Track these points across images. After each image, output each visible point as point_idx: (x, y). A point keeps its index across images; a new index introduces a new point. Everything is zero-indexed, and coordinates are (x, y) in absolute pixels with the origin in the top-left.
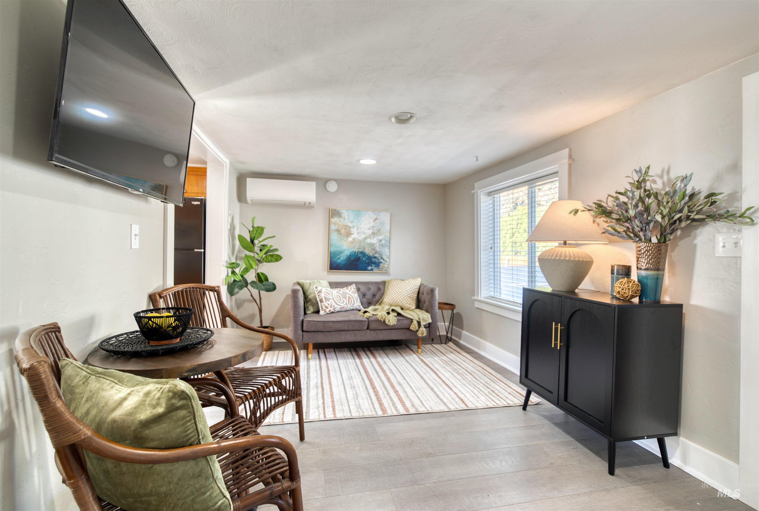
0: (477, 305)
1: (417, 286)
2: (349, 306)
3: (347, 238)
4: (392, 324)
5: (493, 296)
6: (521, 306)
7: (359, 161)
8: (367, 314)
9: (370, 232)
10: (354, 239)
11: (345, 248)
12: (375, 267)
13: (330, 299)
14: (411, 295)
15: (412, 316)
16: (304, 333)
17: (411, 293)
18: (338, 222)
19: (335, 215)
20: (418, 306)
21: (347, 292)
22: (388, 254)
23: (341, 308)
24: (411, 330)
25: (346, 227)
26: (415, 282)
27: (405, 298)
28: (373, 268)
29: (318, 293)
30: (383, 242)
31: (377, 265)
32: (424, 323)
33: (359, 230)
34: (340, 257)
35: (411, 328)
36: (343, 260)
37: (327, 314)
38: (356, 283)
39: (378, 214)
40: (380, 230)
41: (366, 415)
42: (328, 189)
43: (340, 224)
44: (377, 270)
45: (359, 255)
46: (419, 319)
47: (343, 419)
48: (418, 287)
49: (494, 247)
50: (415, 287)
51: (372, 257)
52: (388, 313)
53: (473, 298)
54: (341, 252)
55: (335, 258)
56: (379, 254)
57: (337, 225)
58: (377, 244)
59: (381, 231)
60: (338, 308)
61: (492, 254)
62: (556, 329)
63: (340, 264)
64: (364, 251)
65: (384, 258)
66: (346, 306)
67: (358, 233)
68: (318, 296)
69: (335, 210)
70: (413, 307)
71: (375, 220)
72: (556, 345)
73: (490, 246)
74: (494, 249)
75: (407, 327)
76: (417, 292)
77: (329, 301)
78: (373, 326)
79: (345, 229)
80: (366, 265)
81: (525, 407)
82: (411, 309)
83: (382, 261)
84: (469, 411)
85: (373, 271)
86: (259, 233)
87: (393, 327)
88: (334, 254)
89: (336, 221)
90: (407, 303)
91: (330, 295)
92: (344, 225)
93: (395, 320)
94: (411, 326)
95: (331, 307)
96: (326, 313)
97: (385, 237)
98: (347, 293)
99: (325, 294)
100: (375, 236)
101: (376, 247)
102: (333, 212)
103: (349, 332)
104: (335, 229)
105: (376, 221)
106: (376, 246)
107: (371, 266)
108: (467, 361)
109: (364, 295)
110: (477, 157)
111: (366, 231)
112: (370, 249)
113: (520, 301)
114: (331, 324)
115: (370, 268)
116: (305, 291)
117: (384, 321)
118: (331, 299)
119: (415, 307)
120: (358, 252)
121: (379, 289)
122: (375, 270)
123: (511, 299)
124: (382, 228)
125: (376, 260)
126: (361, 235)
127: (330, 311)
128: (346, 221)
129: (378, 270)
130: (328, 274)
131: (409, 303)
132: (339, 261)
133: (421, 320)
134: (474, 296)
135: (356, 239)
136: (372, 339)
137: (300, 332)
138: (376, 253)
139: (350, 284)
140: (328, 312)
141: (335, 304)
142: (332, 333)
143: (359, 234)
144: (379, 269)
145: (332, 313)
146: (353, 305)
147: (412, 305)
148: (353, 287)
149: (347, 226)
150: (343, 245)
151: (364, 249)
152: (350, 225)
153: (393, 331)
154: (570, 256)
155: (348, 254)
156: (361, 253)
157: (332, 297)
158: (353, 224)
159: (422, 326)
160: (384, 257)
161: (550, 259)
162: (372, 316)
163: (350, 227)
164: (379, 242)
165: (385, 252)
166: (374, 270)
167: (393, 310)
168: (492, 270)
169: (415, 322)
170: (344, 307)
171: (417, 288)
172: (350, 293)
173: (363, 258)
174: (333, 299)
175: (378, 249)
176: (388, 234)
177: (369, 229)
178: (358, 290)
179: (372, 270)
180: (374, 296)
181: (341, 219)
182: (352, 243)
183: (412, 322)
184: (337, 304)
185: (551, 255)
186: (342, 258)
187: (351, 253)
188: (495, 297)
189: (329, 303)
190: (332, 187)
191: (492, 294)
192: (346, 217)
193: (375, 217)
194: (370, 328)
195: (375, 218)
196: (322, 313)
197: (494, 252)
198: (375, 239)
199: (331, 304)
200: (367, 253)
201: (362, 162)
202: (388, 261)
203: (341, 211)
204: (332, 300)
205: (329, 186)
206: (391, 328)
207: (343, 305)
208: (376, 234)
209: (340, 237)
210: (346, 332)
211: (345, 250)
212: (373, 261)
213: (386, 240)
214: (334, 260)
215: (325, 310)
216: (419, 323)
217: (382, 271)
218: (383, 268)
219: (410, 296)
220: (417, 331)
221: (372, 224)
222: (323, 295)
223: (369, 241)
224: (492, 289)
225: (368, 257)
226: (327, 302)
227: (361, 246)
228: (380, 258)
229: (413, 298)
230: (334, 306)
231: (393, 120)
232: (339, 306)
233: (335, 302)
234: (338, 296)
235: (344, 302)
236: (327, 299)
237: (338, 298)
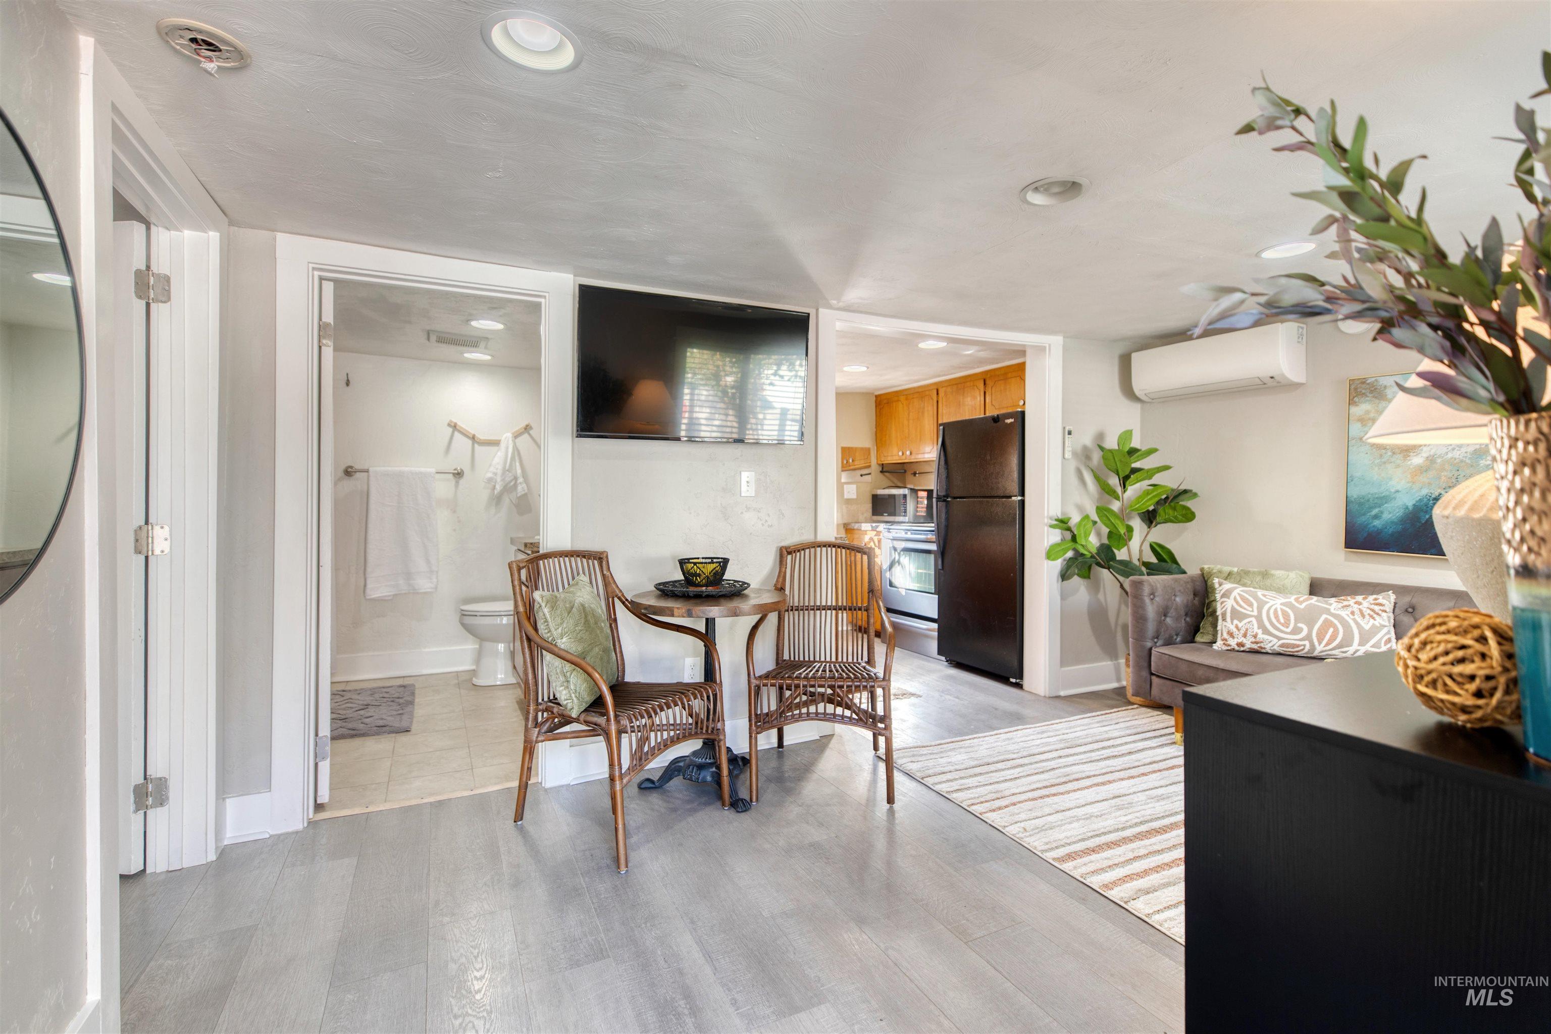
3: (1406, 456)
10: (1431, 459)
11: (1399, 487)
13: (1246, 616)
16: (1153, 678)
18: (1372, 415)
19: (1363, 395)
21: (1329, 610)
23: (1282, 646)
29: (1222, 597)
34: (1382, 512)
36: (1392, 522)
37: (1233, 651)
38: (1400, 590)
41: (1026, 842)
54: (1385, 499)
55: (1364, 514)
57: (1370, 424)
63: (1379, 532)
66: (1307, 643)
68: (1221, 605)
69: (1363, 381)
88: (1361, 504)
89: (1368, 412)
91: (1251, 605)
95: (1245, 636)
96: (1225, 648)
98: (1328, 612)
99: (1237, 603)
102: (1356, 389)
118: (1252, 616)
127: (1240, 644)
132: (1377, 523)
135: (1440, 456)
137: (1145, 673)
139: (1377, 589)
140: (1237, 648)
141: (1260, 632)
146: (1339, 646)
148: (1388, 600)
150: (1391, 479)
155: (1410, 504)
157: (1255, 613)
170: (1298, 646)
172: (1344, 613)
174: (1259, 618)
178: (1407, 610)
181: (1385, 405)
182: (1422, 469)
184: (1266, 631)
186: (1387, 517)
187: (1421, 501)
189: (1240, 625)
199: (1247, 630)
203: (1385, 381)
204: (1253, 619)
207: (1291, 639)
209: (1381, 456)
211: (1397, 491)
214: (1361, 520)
215: (1226, 640)
222: (1230, 603)
226: (1236, 622)
230: (1255, 636)
232: (1275, 640)
233: (1261, 625)
234: (1280, 613)
235: (1296, 631)
236: (1237, 615)
237: (1277, 617)
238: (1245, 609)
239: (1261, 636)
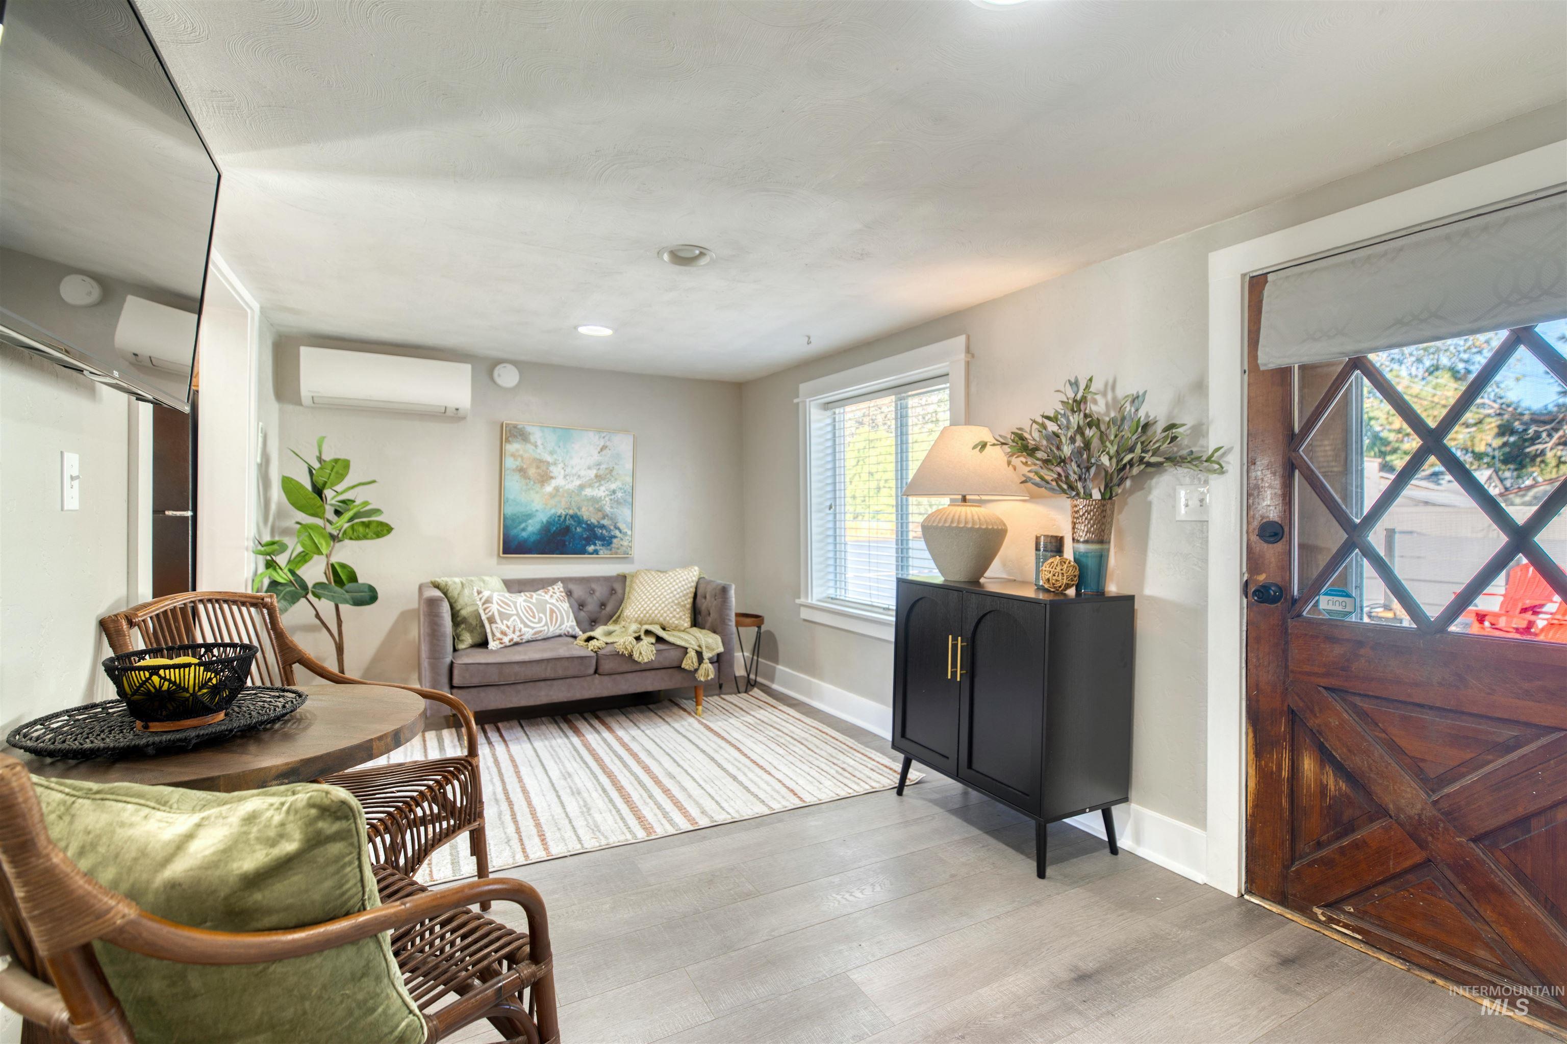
0: (805, 614)
1: (693, 581)
2: (551, 629)
3: (543, 485)
4: (646, 660)
5: (834, 596)
6: (894, 613)
7: (576, 328)
8: (593, 643)
9: (592, 473)
10: (557, 489)
11: (538, 508)
12: (603, 545)
13: (510, 615)
14: (680, 600)
15: (686, 641)
16: (456, 691)
17: (680, 597)
18: (521, 452)
19: (515, 436)
20: (696, 622)
21: (546, 601)
22: (629, 520)
23: (535, 633)
24: (684, 669)
25: (540, 463)
26: (689, 574)
27: (669, 606)
28: (598, 548)
29: (483, 604)
30: (619, 494)
31: (607, 541)
32: (710, 655)
33: (568, 470)
34: (527, 526)
35: (683, 666)
36: (534, 533)
37: (506, 647)
38: (564, 580)
39: (607, 438)
40: (611, 471)
41: (614, 843)
42: (499, 381)
43: (526, 455)
44: (606, 552)
45: (568, 522)
46: (700, 646)
47: (566, 857)
48: (694, 584)
49: (835, 506)
50: (689, 585)
51: (595, 526)
52: (638, 639)
53: (797, 601)
54: (529, 516)
55: (516, 528)
56: (611, 519)
57: (520, 459)
58: (607, 499)
59: (614, 473)
60: (528, 634)
61: (831, 518)
62: (955, 646)
63: (525, 541)
64: (579, 513)
65: (621, 528)
66: (546, 628)
67: (565, 477)
68: (485, 610)
69: (515, 427)
70: (686, 625)
71: (602, 450)
72: (954, 674)
73: (828, 503)
74: (835, 510)
75: (675, 664)
76: (692, 595)
77: (508, 620)
78: (606, 666)
79: (538, 467)
80: (584, 542)
81: (900, 790)
82: (683, 629)
83: (617, 533)
84: (807, 808)
85: (597, 554)
86: (337, 473)
87: (649, 667)
88: (513, 520)
89: (518, 450)
90: (674, 616)
91: (509, 606)
92: (535, 460)
93: (652, 651)
94: (684, 662)
95: (514, 632)
97: (623, 484)
98: (547, 602)
99: (499, 606)
100: (602, 482)
101: (605, 505)
102: (510, 431)
103: (555, 682)
104: (514, 467)
105: (604, 452)
106: (604, 502)
107: (595, 544)
108: (791, 720)
109: (581, 605)
110: (809, 338)
111: (582, 473)
112: (591, 509)
113: (892, 603)
114: (517, 668)
115: (591, 548)
116: (453, 601)
117: (631, 655)
118: (513, 615)
119: (689, 623)
120: (566, 516)
121: (613, 591)
122: (604, 552)
123: (866, 600)
124: (616, 467)
125: (604, 532)
126: (572, 481)
127: (511, 640)
128: (538, 451)
129: (609, 552)
130: (498, 564)
131: (677, 616)
132: (524, 534)
133: (704, 648)
134: (799, 598)
135: (562, 487)
136: (605, 693)
138: (604, 518)
139: (552, 582)
140: (508, 644)
141: (522, 626)
142: (520, 687)
143: (568, 477)
144: (611, 550)
145: (517, 644)
146: (560, 626)
147: (684, 620)
148: (559, 587)
149: (541, 461)
150: (533, 501)
151: (579, 509)
152: (550, 459)
153: (648, 673)
154: (974, 522)
155: (545, 520)
156: (572, 517)
157: (515, 612)
158: (555, 456)
159: (706, 661)
160: (621, 526)
161: (942, 526)
162: (604, 645)
163: (548, 463)
164: (611, 495)
165: (623, 515)
166: (601, 552)
167: (648, 632)
168: (831, 547)
169: (692, 654)
170: (541, 631)
171: (691, 587)
172: (554, 601)
173: (576, 529)
174: (518, 615)
175: (608, 509)
176: (629, 479)
177: (589, 468)
178: (569, 594)
179: (596, 552)
180: (603, 605)
181: (530, 447)
182: (552, 496)
183: (686, 653)
184: (526, 626)
185: (943, 519)
186: (531, 529)
187: (551, 517)
188: (838, 597)
189: (509, 624)
190: (508, 377)
191: (831, 592)
192: (539, 443)
193: (602, 444)
194: (600, 671)
195: (601, 446)
196: (492, 645)
197: (835, 515)
198: (603, 488)
199: (514, 626)
200: (585, 518)
201: (582, 330)
202: (629, 533)
203: (529, 429)
204: (515, 617)
205: (499, 375)
206: (643, 667)
207: (538, 627)
208: (604, 479)
209: (527, 484)
210: (548, 682)
211: (537, 511)
212: (599, 534)
213: (625, 492)
214: (514, 532)
215: (501, 639)
216: (699, 654)
217: (616, 553)
218: (618, 549)
219: (679, 603)
220: (696, 670)
221: (596, 457)
222: (494, 608)
223: (588, 492)
224: (832, 584)
225: (588, 525)
226: (505, 622)
227: (573, 503)
228: (612, 528)
229: (685, 606)
230: (520, 631)
231: (666, 257)
232: (530, 630)
233: (522, 621)
234: (527, 609)
235: (540, 620)
236: (504, 616)
237: (527, 612)
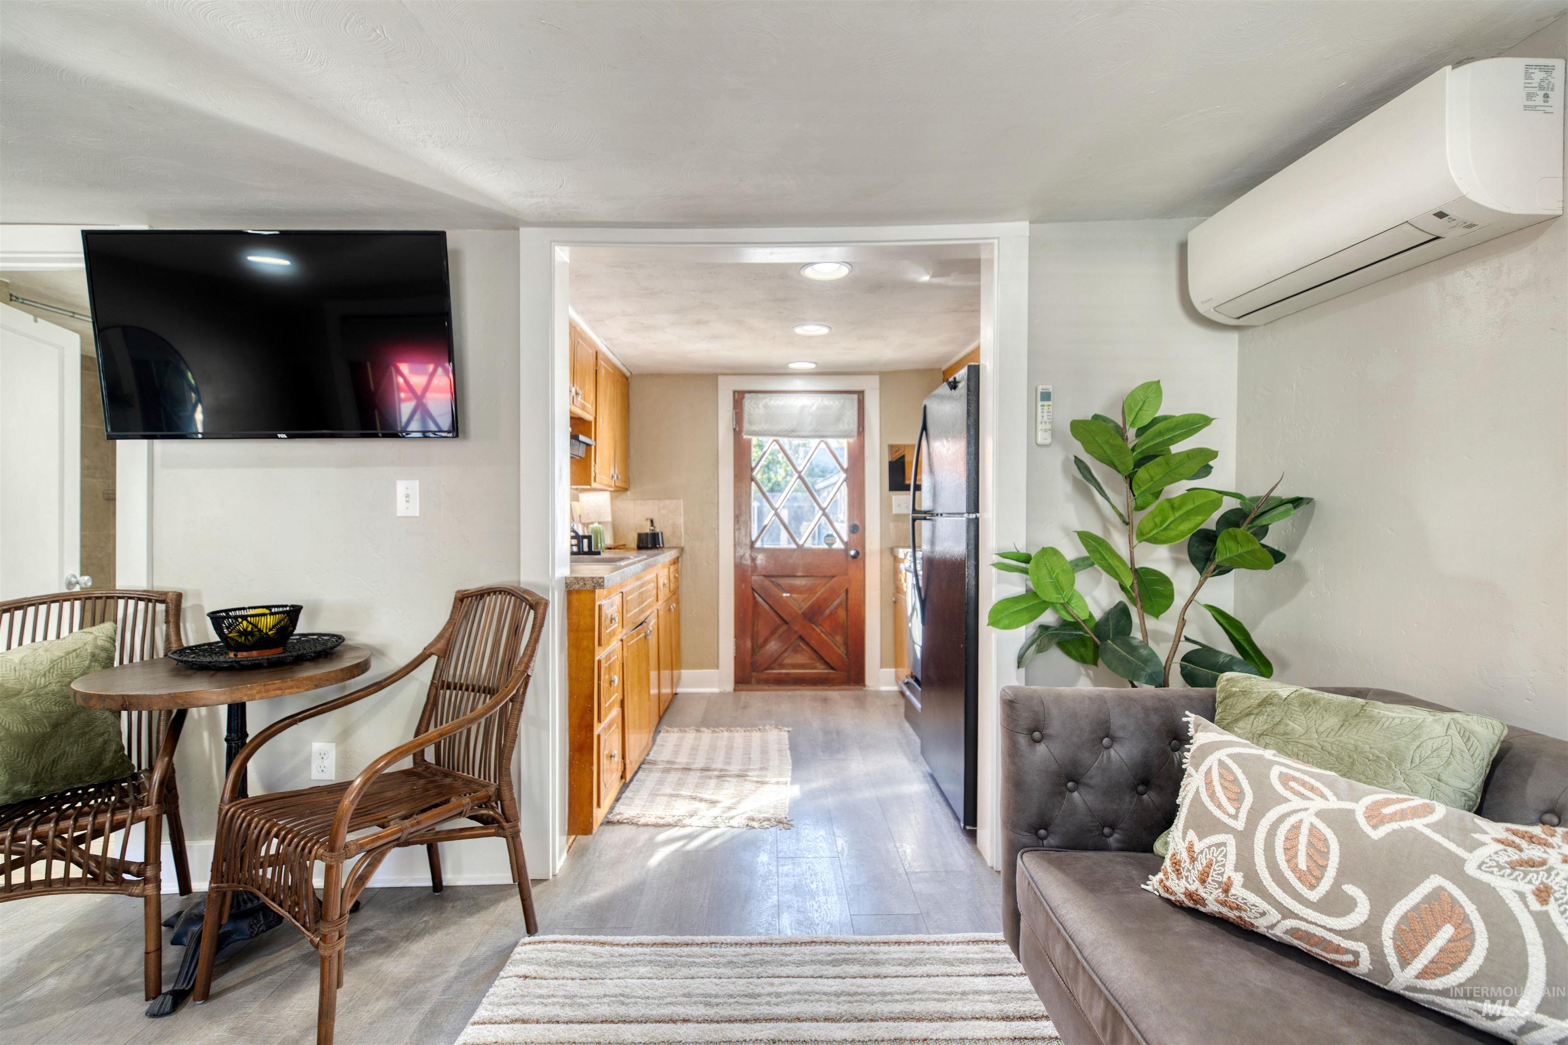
13: (1217, 826)
23: (1294, 932)
66: (1366, 946)
77: (1201, 837)
91: (1237, 798)
95: (1204, 875)
99: (1209, 783)
127: (1190, 894)
140: (1186, 902)
141: (1238, 879)
157: (1240, 825)
174: (1245, 838)
184: (1253, 882)
189: (1198, 846)
199: (1210, 865)
207: (1323, 922)
226: (1192, 835)
230: (1226, 887)
232: (1275, 914)
233: (1245, 864)
234: (1303, 840)
235: (1338, 906)
236: (1198, 818)
237: (1292, 849)
238: (1220, 806)
239: (1238, 890)
